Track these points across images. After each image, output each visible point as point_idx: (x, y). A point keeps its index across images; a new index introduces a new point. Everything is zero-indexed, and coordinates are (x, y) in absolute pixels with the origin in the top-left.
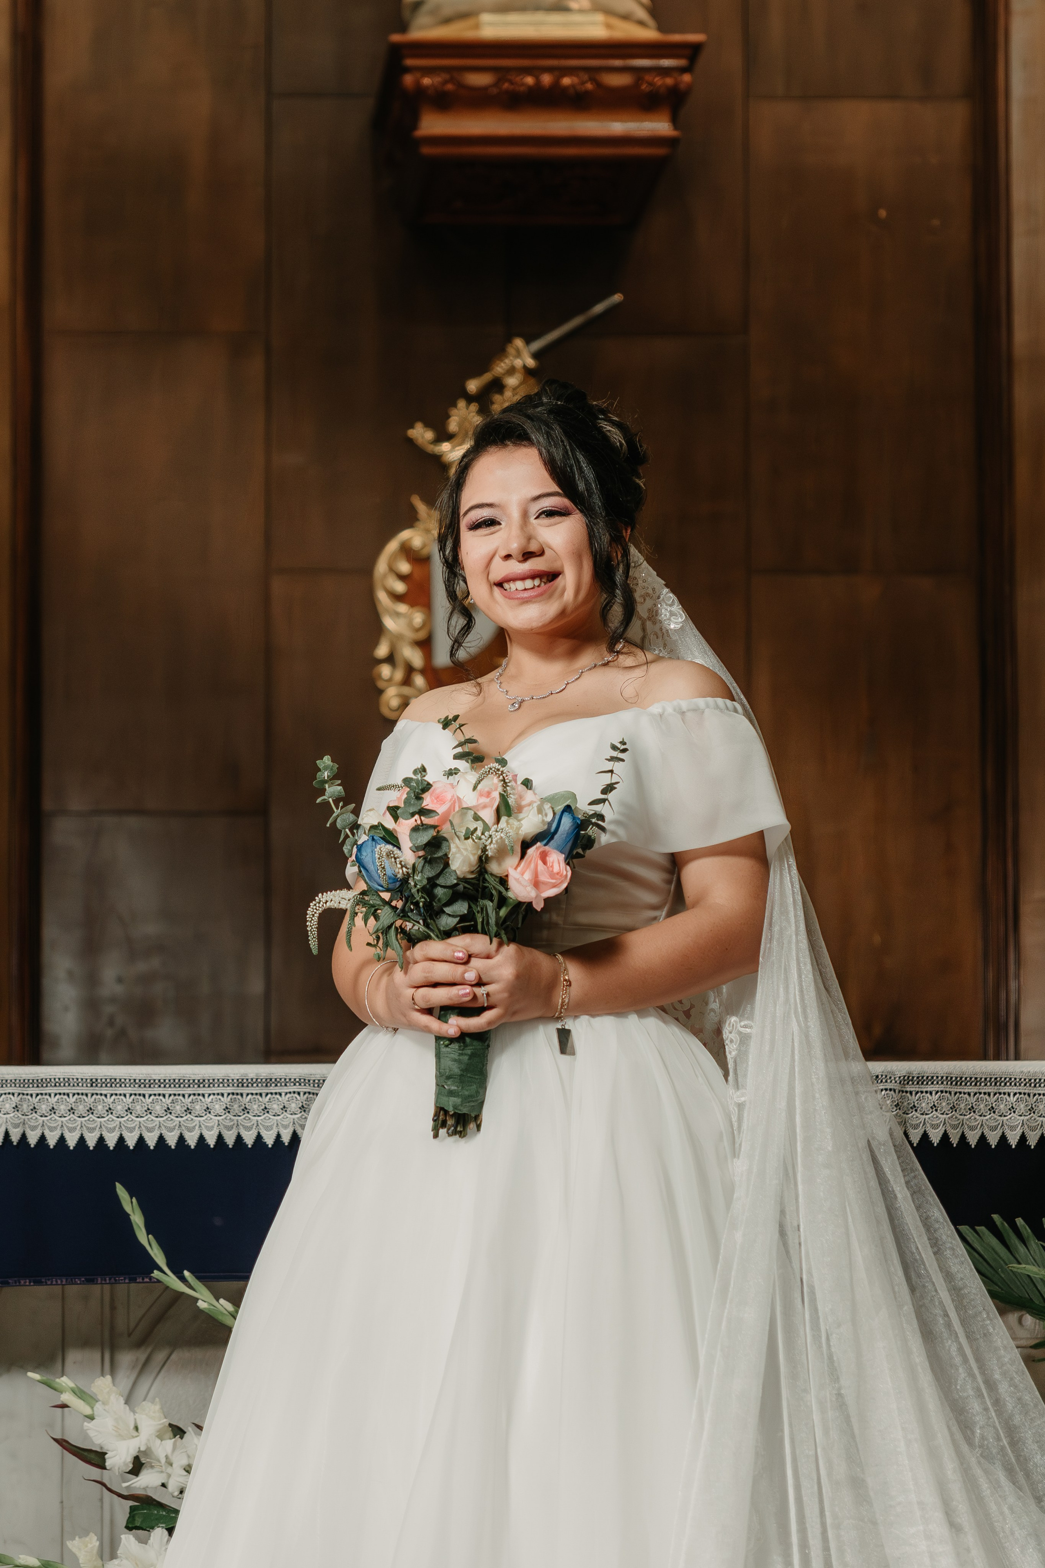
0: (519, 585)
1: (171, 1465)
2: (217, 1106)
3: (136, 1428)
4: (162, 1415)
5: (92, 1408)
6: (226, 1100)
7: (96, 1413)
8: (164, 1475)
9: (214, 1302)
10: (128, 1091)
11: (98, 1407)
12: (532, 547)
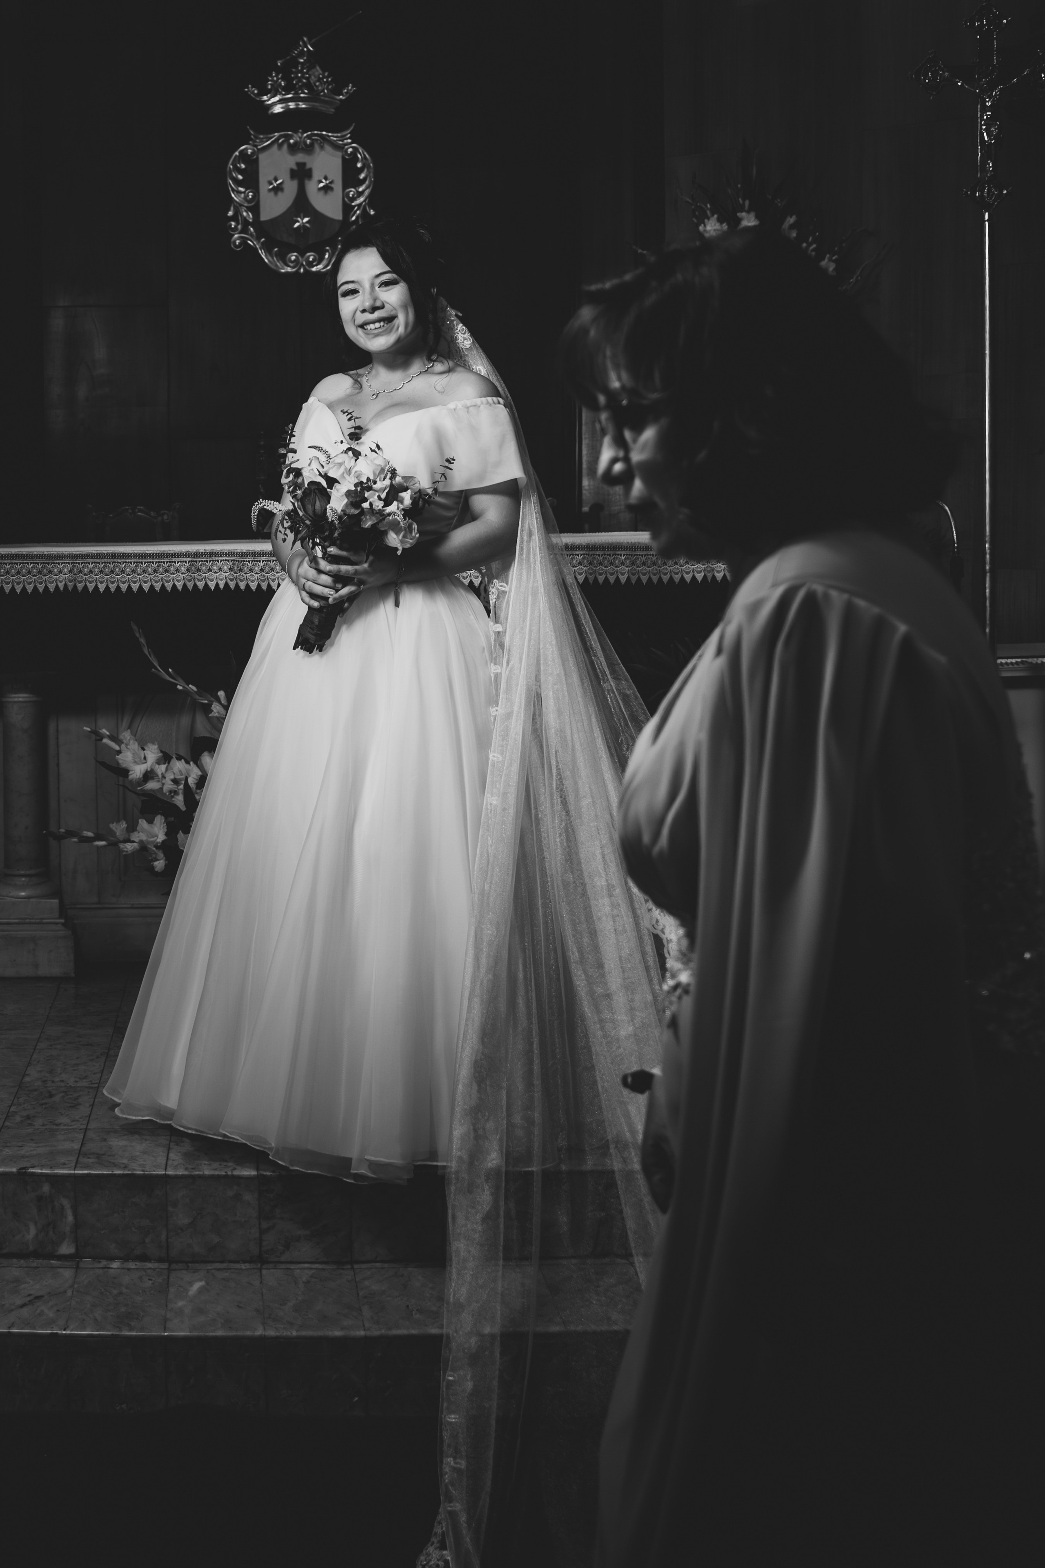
0: (372, 326)
1: (165, 778)
2: (183, 568)
3: (145, 758)
4: (159, 752)
5: (120, 746)
6: (187, 565)
7: (122, 749)
8: (160, 783)
9: (186, 686)
10: (133, 560)
11: (123, 746)
12: (378, 304)
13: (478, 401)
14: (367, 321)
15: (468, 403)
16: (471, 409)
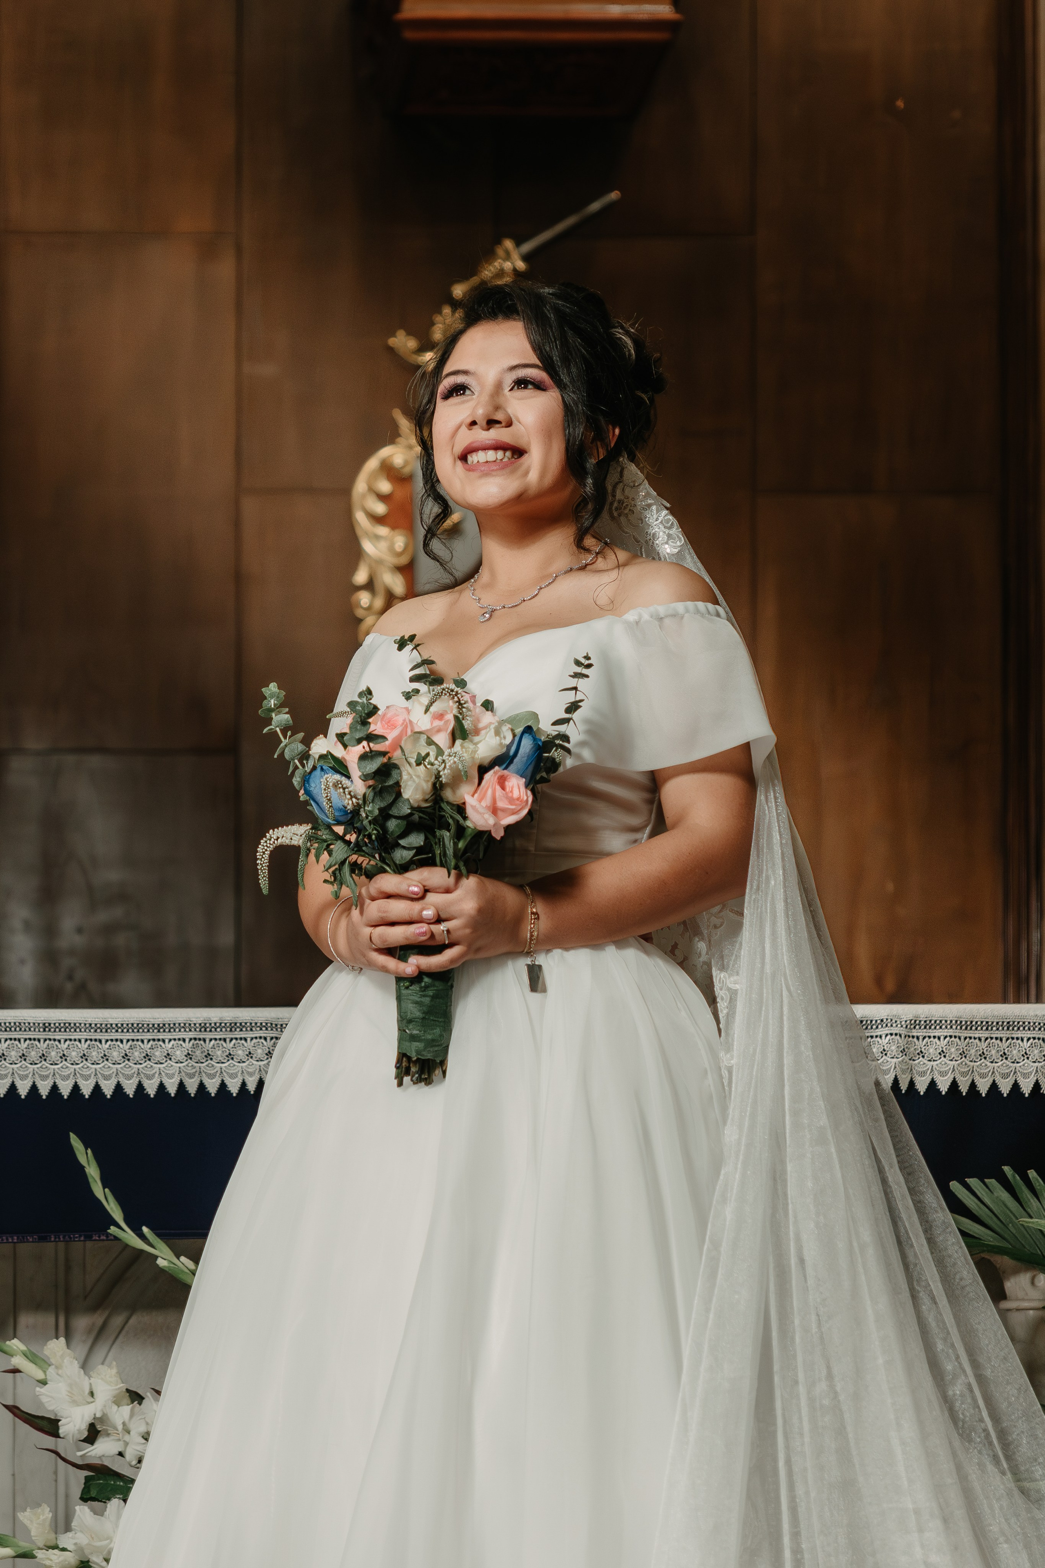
1: (129, 1432)
3: (92, 1394)
5: (45, 1372)
7: (48, 1377)
8: (121, 1443)
9: (175, 1260)
11: (51, 1371)
12: (499, 416)
13: (680, 607)
14: (475, 445)
15: (662, 610)
16: (667, 621)
